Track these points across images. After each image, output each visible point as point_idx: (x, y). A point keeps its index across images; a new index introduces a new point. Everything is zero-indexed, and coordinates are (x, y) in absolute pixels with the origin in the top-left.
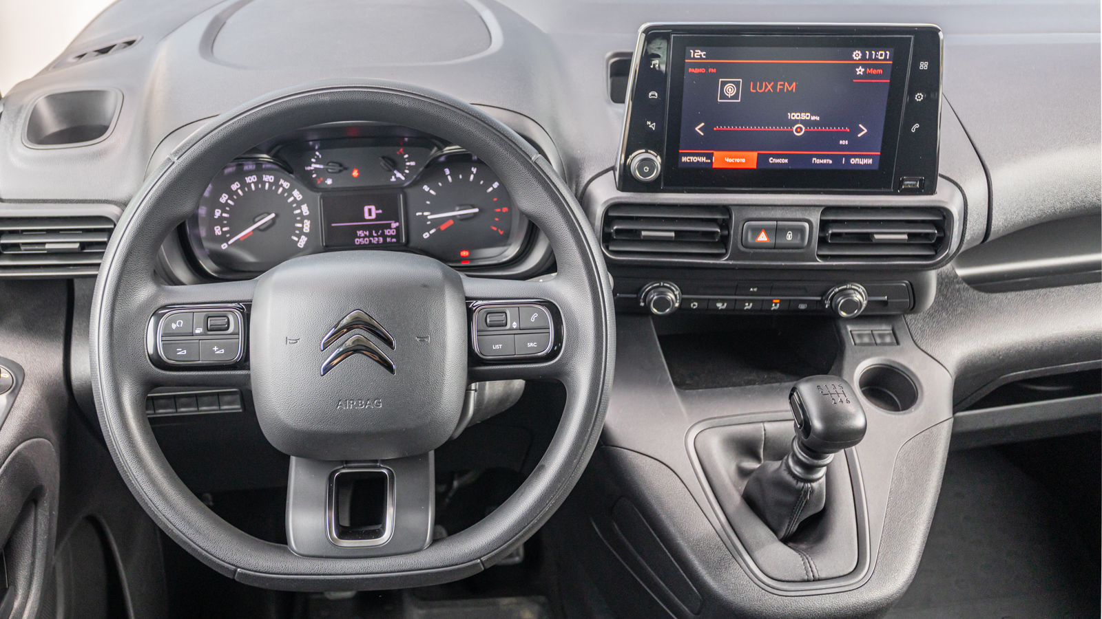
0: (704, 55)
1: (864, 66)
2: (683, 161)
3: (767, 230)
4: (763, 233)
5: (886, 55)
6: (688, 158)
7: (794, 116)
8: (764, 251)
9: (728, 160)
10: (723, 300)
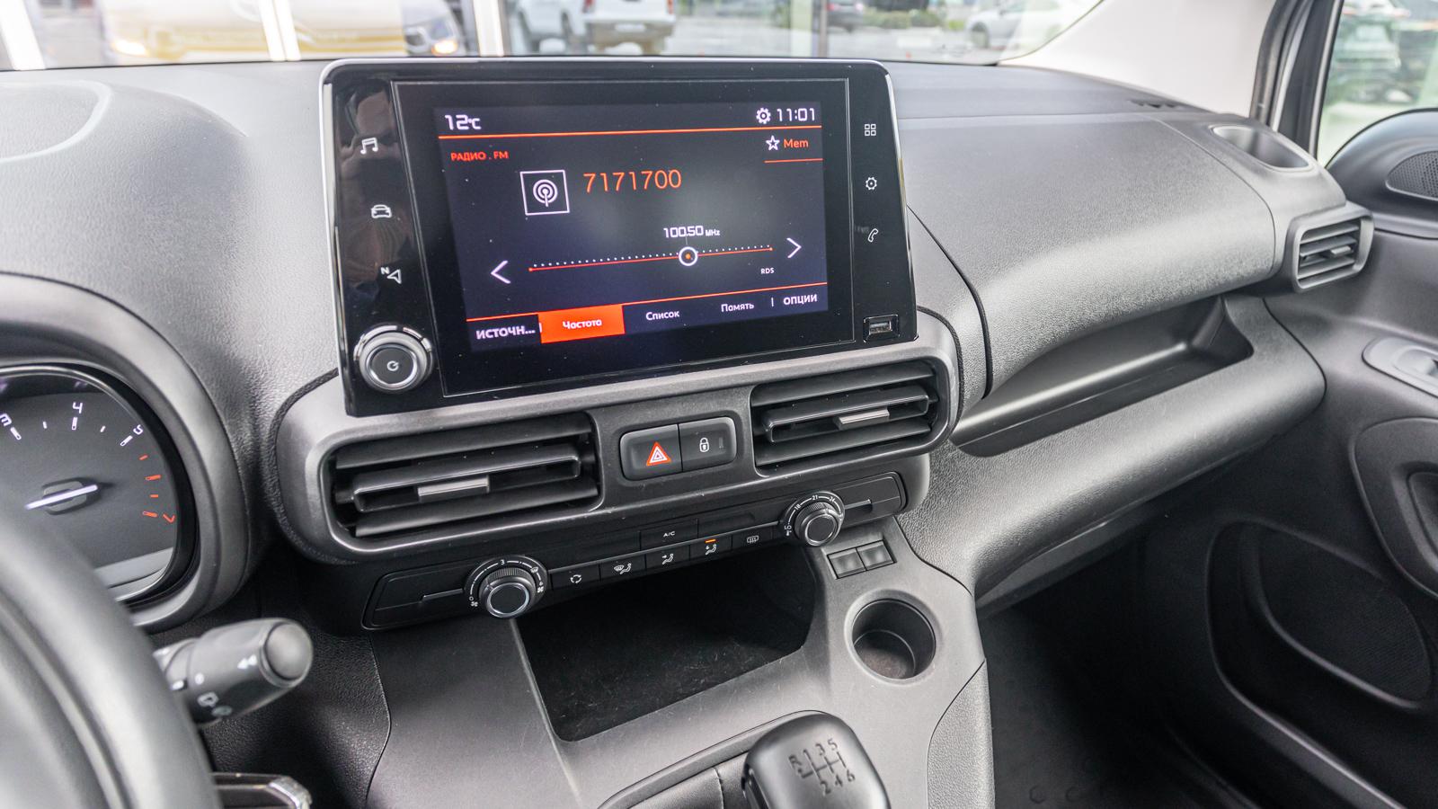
0: (477, 124)
1: (779, 135)
2: (479, 337)
3: (663, 442)
4: (657, 448)
5: (810, 113)
6: (490, 331)
7: (675, 232)
8: (665, 479)
9: (569, 326)
10: (624, 562)
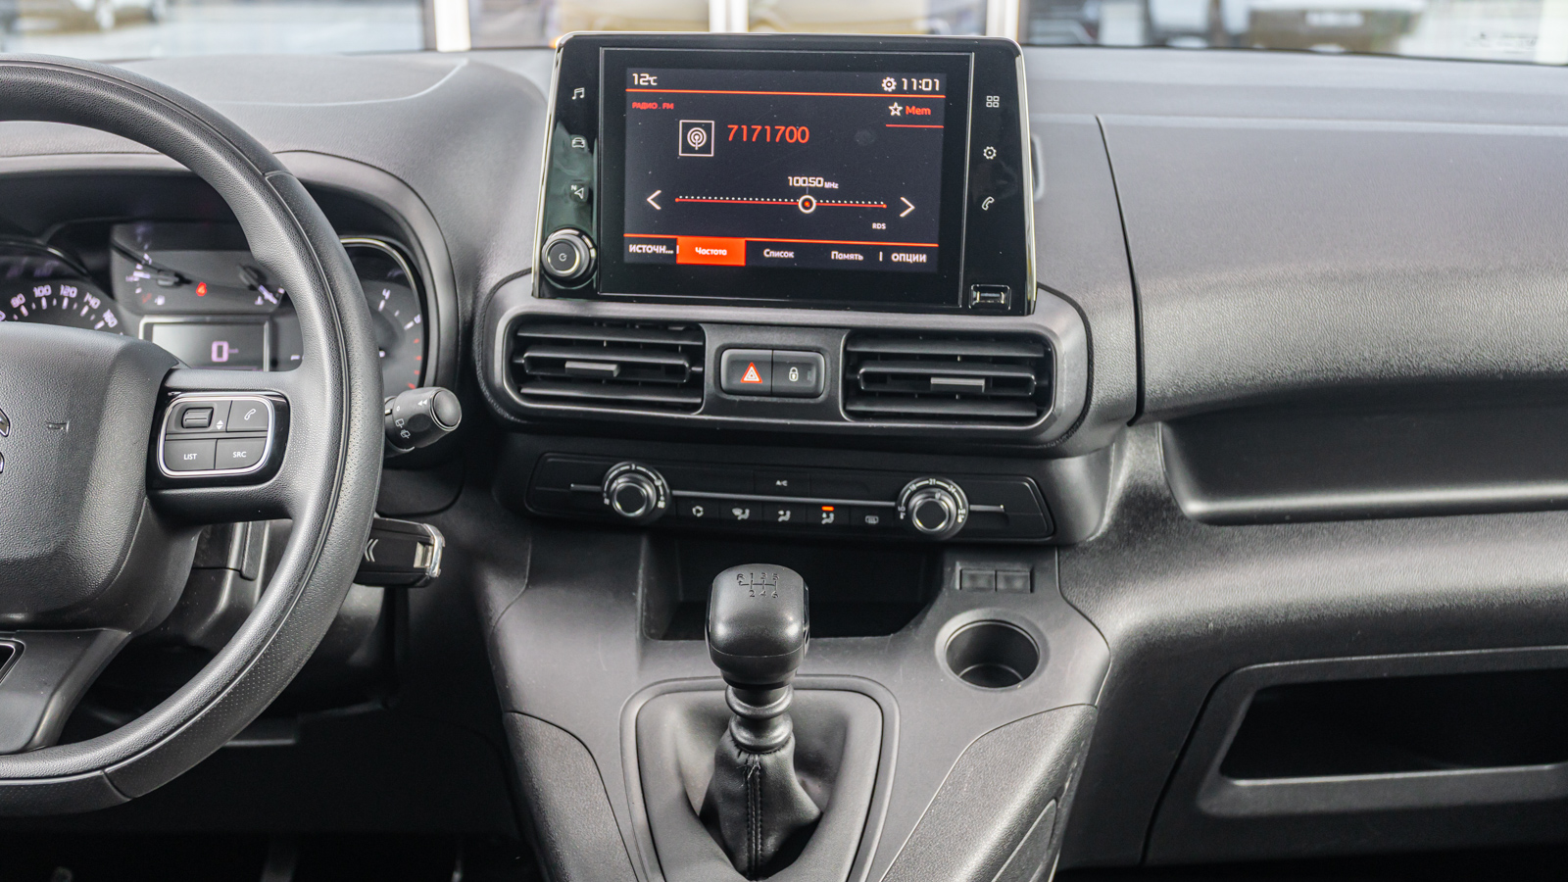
0: (655, 81)
1: (901, 102)
2: (631, 250)
3: (758, 364)
4: (752, 368)
5: (934, 84)
6: (639, 246)
7: (797, 181)
8: (756, 399)
9: (700, 251)
10: (742, 504)
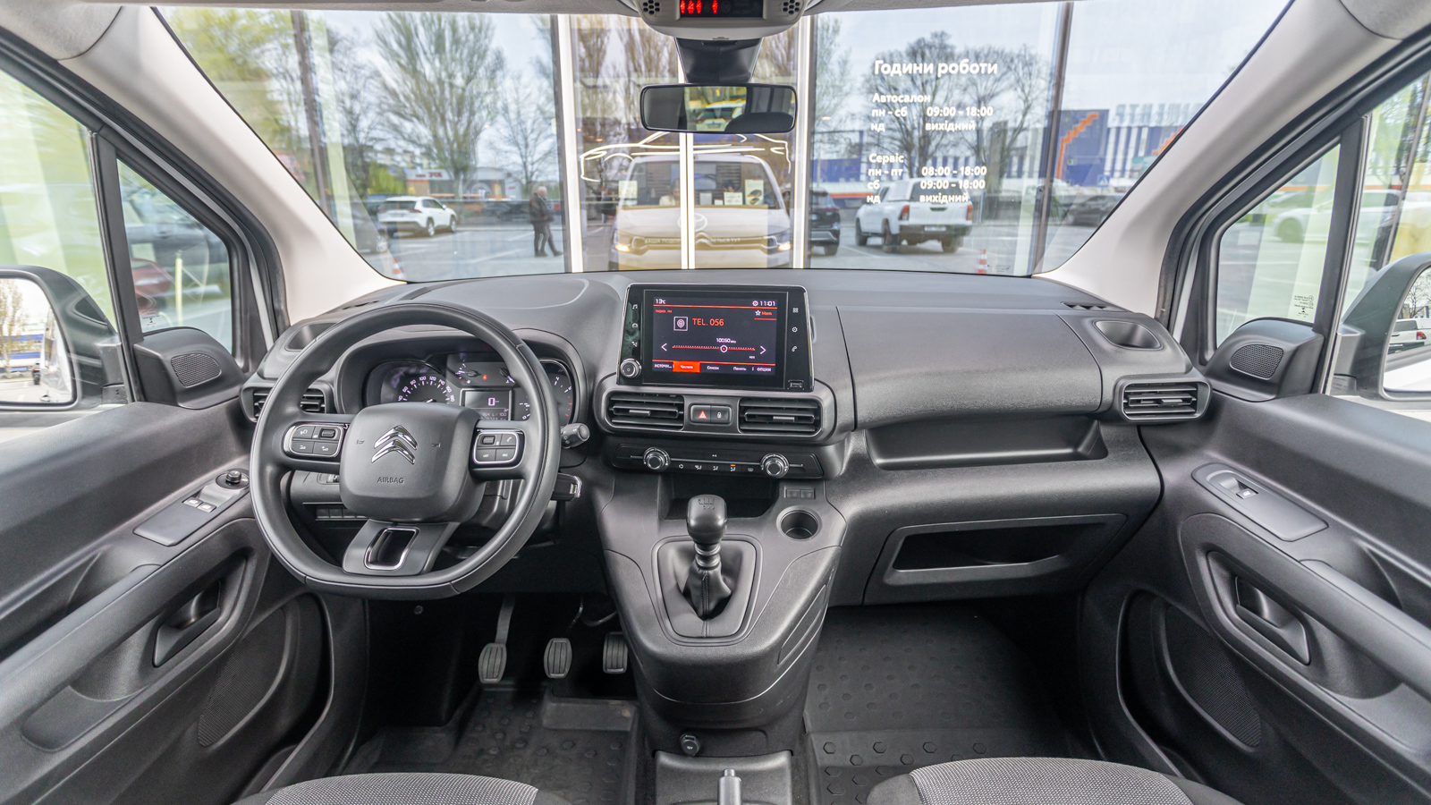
0: (664, 302)
1: (760, 310)
2: (654, 367)
3: (706, 411)
4: (703, 413)
5: (773, 303)
6: (658, 365)
7: (720, 340)
8: (704, 425)
9: (682, 367)
10: (699, 464)
